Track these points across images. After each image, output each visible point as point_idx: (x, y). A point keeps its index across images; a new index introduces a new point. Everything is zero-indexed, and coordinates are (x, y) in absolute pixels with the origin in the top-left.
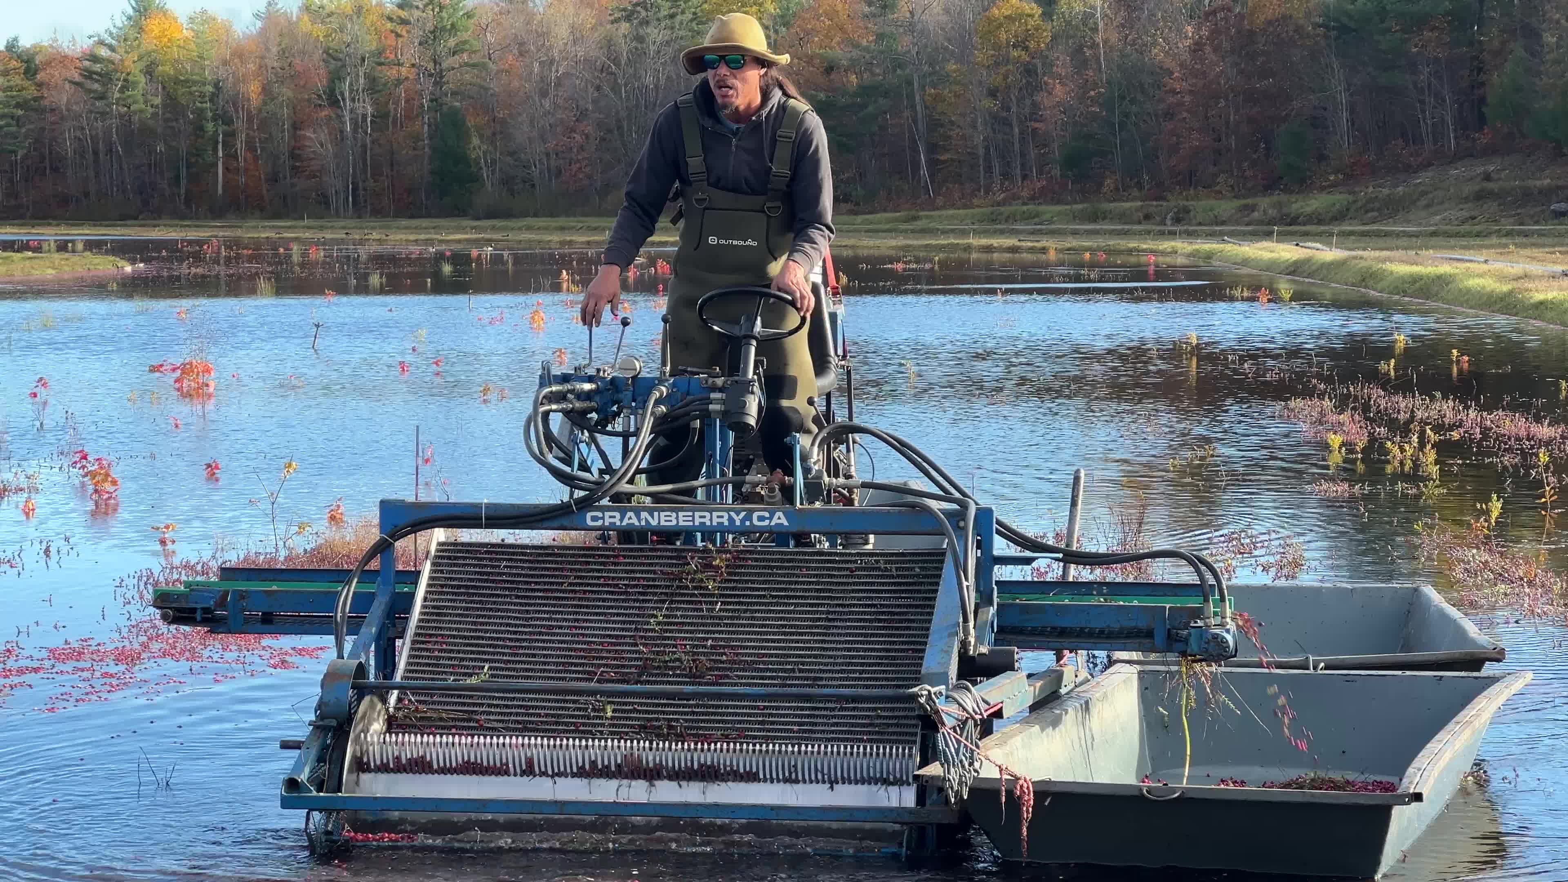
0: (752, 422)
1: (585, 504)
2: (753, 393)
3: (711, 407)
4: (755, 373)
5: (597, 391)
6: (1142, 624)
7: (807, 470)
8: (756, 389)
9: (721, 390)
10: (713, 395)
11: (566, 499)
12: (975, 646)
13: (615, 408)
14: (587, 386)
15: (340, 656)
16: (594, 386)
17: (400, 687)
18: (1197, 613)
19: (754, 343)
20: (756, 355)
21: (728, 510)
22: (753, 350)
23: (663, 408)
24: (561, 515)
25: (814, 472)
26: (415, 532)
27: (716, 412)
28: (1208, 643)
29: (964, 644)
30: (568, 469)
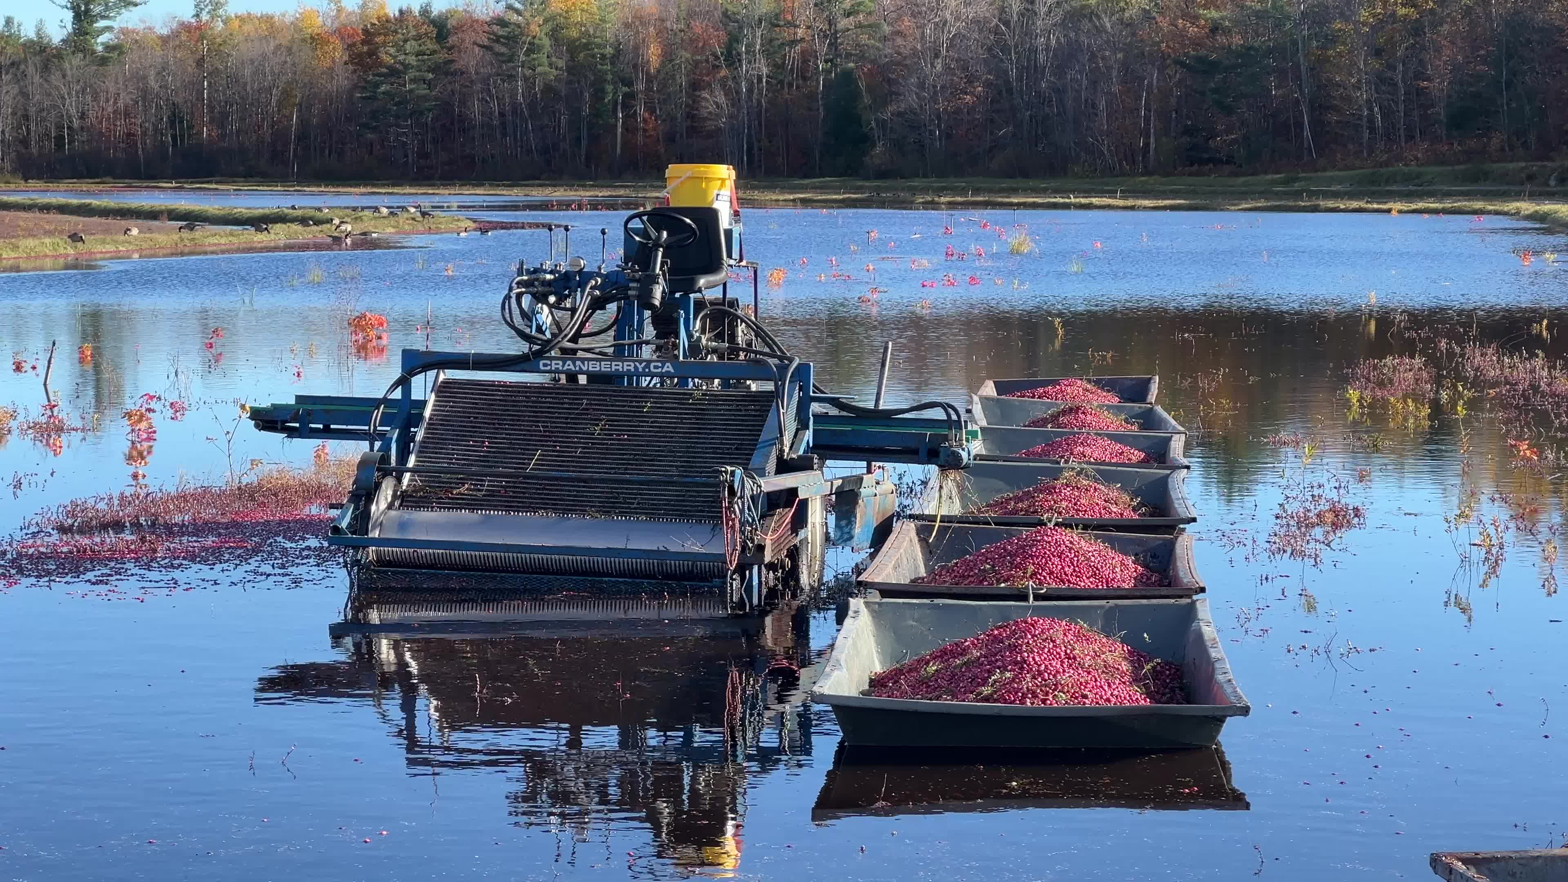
0: (657, 303)
1: (539, 354)
2: (658, 283)
3: (630, 292)
4: (661, 269)
5: (555, 280)
6: (912, 445)
7: (690, 336)
8: (661, 280)
9: (637, 281)
10: (631, 285)
11: (526, 351)
12: (788, 454)
13: (567, 292)
14: (549, 277)
15: (372, 449)
16: (552, 277)
17: (413, 471)
18: (946, 438)
19: (661, 249)
20: (662, 257)
21: (634, 361)
22: (660, 254)
23: (597, 292)
24: (521, 362)
25: (695, 337)
26: (425, 371)
27: (633, 296)
28: (949, 456)
29: (782, 451)
30: (528, 331)
